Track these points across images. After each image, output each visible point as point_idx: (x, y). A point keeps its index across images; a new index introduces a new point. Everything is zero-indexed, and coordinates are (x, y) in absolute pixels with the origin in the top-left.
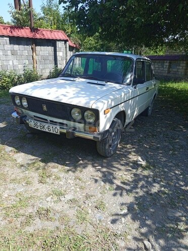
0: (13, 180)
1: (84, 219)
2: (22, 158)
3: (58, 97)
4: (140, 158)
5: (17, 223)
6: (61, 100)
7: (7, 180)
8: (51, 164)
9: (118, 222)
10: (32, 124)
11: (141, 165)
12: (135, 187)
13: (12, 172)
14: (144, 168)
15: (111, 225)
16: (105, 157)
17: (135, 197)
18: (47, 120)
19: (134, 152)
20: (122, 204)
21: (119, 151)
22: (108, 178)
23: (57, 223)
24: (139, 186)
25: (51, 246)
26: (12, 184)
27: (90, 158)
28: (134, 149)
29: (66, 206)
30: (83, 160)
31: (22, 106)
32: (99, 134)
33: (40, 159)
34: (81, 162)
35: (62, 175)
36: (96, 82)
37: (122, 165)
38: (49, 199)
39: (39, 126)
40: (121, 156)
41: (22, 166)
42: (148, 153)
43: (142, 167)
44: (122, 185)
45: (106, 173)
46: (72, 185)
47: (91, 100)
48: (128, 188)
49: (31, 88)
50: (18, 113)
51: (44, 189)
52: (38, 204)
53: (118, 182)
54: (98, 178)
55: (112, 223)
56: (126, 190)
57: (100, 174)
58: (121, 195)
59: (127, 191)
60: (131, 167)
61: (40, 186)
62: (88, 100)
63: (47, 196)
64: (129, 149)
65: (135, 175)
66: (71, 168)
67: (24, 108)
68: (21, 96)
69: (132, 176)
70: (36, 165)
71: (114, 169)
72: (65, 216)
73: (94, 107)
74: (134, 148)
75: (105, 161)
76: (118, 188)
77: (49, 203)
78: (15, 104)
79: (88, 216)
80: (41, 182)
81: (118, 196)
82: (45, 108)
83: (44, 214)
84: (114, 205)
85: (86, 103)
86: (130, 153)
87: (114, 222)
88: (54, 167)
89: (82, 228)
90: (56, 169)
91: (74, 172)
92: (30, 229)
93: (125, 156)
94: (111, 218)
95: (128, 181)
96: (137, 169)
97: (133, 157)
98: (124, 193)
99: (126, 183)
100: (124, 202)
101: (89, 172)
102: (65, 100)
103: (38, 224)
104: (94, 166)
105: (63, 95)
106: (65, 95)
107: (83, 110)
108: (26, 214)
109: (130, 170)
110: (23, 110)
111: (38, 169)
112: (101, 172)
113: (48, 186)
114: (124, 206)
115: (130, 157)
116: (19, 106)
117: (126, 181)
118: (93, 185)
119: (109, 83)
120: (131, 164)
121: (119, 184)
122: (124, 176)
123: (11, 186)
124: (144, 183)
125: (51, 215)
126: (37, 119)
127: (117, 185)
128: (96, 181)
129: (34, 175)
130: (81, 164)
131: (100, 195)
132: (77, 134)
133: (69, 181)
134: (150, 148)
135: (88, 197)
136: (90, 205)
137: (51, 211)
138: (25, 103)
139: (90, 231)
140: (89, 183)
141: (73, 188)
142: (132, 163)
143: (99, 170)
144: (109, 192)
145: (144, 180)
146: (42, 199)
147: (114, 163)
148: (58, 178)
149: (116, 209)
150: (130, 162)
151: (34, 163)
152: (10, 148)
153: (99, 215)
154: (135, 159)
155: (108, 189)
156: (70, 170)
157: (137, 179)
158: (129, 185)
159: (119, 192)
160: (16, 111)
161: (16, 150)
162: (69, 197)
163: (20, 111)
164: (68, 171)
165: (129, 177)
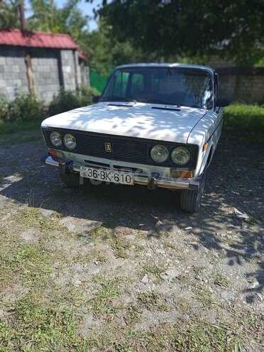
0: (77, 259)
1: (210, 302)
2: (72, 224)
4: (236, 210)
5: (119, 321)
7: (69, 259)
8: (120, 229)
9: (256, 300)
10: (85, 172)
11: (244, 219)
12: (251, 250)
13: (70, 247)
14: (250, 223)
15: (248, 305)
16: (190, 213)
17: (259, 263)
18: (108, 166)
19: (224, 202)
20: (248, 275)
21: (204, 203)
23: (175, 312)
24: (256, 248)
25: (188, 347)
26: (78, 263)
27: (170, 215)
28: (223, 199)
29: (175, 287)
31: (63, 147)
33: (101, 223)
34: (160, 222)
35: (143, 243)
36: (163, 106)
37: (218, 222)
38: (145, 279)
40: (212, 210)
41: (80, 236)
42: (242, 202)
43: (246, 222)
44: (233, 249)
45: (203, 234)
46: (165, 256)
48: (243, 252)
49: (79, 119)
50: (55, 158)
51: (129, 267)
52: (134, 289)
53: (226, 246)
54: (195, 243)
55: (247, 302)
56: (241, 255)
57: (196, 238)
58: (239, 262)
59: (244, 256)
60: (231, 223)
61: (121, 262)
62: (179, 133)
63: (141, 276)
64: (215, 199)
65: (242, 233)
66: (151, 232)
67: (68, 150)
68: (63, 132)
69: (239, 234)
70: (99, 232)
71: (211, 228)
72: (182, 300)
73: (191, 141)
74: (221, 197)
75: (192, 218)
76: (230, 254)
77: (148, 285)
78: (50, 144)
79: (213, 297)
80: (119, 256)
81: (236, 264)
82: (108, 148)
83: (149, 301)
84: (238, 278)
85: (178, 137)
86: (219, 204)
87: (250, 300)
88: (126, 233)
89: (214, 314)
90: (132, 236)
91: (158, 237)
92: (142, 327)
93: (216, 209)
94: (242, 297)
95: (238, 242)
96: (241, 225)
97: (227, 209)
98: (243, 260)
99: (237, 246)
100: (249, 272)
101: (178, 235)
102: (143, 134)
103: (149, 319)
104: (181, 227)
105: (136, 127)
106: (140, 128)
107: (169, 146)
108: (125, 305)
109: (233, 228)
110: (66, 153)
111: (105, 238)
112: (195, 234)
113: (133, 262)
114: (251, 278)
115: (223, 209)
116: (59, 148)
117: (236, 243)
118: (194, 253)
119: (182, 107)
120: (230, 220)
121: (229, 248)
122: (229, 237)
123: (79, 267)
124: (260, 243)
125: (160, 302)
126: (89, 164)
127: (227, 250)
128: (196, 247)
129: (105, 248)
130: (162, 225)
131: (211, 266)
132: (161, 182)
133: (158, 251)
134: (241, 195)
135: (196, 270)
136: (206, 281)
137: (159, 296)
138: (70, 142)
139: (226, 318)
140: (187, 251)
141: (168, 260)
142: (229, 217)
143: (190, 232)
144: (221, 261)
145: (257, 239)
146: (135, 281)
147: (206, 220)
148: (141, 248)
149: (243, 283)
150: (226, 216)
151: (95, 230)
153: (225, 294)
154: (231, 212)
155: (217, 256)
156: (151, 235)
157: (248, 240)
158: (242, 248)
159: (234, 258)
160: (50, 155)
162: (172, 273)
163: (59, 155)
164: (149, 236)
165: (236, 237)
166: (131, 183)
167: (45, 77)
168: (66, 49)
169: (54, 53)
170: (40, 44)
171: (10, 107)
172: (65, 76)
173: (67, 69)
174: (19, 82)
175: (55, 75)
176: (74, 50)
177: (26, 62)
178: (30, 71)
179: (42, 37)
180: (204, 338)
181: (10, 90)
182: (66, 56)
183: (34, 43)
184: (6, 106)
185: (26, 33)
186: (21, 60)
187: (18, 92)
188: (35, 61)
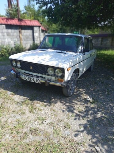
0: (14, 112)
1: (58, 134)
2: (17, 98)
3: (39, 61)
4: (88, 97)
5: (18, 137)
6: (41, 63)
7: (10, 112)
8: (36, 102)
9: (79, 136)
10: (23, 77)
11: (90, 101)
12: (87, 114)
13: (12, 107)
14: (92, 103)
15: (75, 137)
16: (67, 97)
17: (88, 120)
18: (32, 75)
19: (85, 93)
20: (80, 125)
21: (76, 93)
22: (70, 110)
23: (42, 137)
24: (90, 113)
25: (40, 151)
26: (13, 114)
27: (59, 97)
28: (85, 92)
29: (47, 127)
30: (54, 99)
31: (17, 67)
32: (65, 83)
33: (29, 99)
34: (53, 100)
35: (43, 108)
37: (78, 101)
38: (36, 122)
39: (28, 79)
40: (77, 96)
41: (18, 103)
42: (93, 93)
43: (90, 102)
44: (79, 113)
45: (69, 106)
46: (49, 114)
47: (59, 62)
48: (83, 115)
49: (23, 56)
50: (14, 71)
51: (32, 117)
52: (30, 126)
53: (76, 112)
54: (64, 109)
55: (75, 136)
56: (82, 116)
57: (65, 107)
58: (79, 119)
59: (83, 117)
60: (84, 102)
61: (29, 115)
62: (58, 63)
63: (35, 121)
64: (81, 91)
65: (86, 107)
66: (47, 104)
68: (16, 61)
69: (85, 107)
70: (26, 102)
71: (74, 104)
72: (47, 132)
73: (61, 67)
74: (84, 91)
75: (68, 99)
76: (77, 115)
77: (36, 125)
78: (12, 65)
79: (61, 133)
80: (30, 112)
81: (77, 120)
82: (31, 68)
83: (34, 131)
84: (75, 126)
85: (57, 65)
86: (82, 94)
87: (76, 135)
88: (37, 103)
89: (58, 140)
90: (39, 104)
91: (49, 106)
92: (26, 141)
93: (80, 96)
94: (74, 133)
95: (83, 111)
96: (87, 103)
97: (84, 96)
98: (81, 118)
99: (81, 112)
100: (81, 124)
101: (59, 106)
102: (43, 63)
103: (31, 138)
104: (61, 102)
105: (42, 60)
106: (43, 60)
107: (54, 68)
108: (23, 132)
109: (83, 104)
110: (18, 69)
111: (28, 105)
112: (66, 105)
113: (35, 115)
114: (81, 126)
115: (83, 96)
116: (15, 67)
117: (81, 111)
118: (62, 114)
119: (68, 52)
120: (84, 101)
121: (77, 113)
122: (80, 108)
123: (13, 115)
124: (92, 112)
125: (38, 132)
126: (26, 74)
127: (76, 114)
128: (63, 111)
129: (26, 108)
130: (53, 101)
131: (66, 120)
132: (51, 83)
133: (47, 112)
134: (94, 91)
135: (59, 121)
136: (61, 126)
137: (38, 130)
138: (19, 65)
139: (62, 141)
140: (59, 112)
141: (50, 116)
142: (84, 100)
143: (64, 105)
144: (72, 118)
145: (92, 110)
146: (32, 123)
147: (73, 100)
148: (41, 110)
149: (77, 128)
150: (83, 99)
151: (25, 101)
152: (10, 92)
153: (66, 132)
154: (86, 98)
155: (71, 116)
156: (47, 105)
157: (88, 110)
158: (83, 113)
159: (78, 117)
160: (13, 70)
161: (14, 94)
162: (48, 121)
163: (15, 70)
164: (46, 105)
165: (83, 108)
166: (40, 83)
167: (27, 38)
168: (36, 26)
169: (31, 28)
170: (25, 24)
171: (11, 50)
172: (35, 37)
173: (36, 35)
174: (16, 40)
175: (31, 37)
176: (39, 27)
177: (19, 31)
178: (21, 35)
179: (26, 22)
180: (49, 148)
181: (12, 42)
182: (36, 29)
183: (23, 24)
184: (10, 49)
185: (20, 20)
186: (17, 31)
187: (16, 43)
188: (23, 31)
